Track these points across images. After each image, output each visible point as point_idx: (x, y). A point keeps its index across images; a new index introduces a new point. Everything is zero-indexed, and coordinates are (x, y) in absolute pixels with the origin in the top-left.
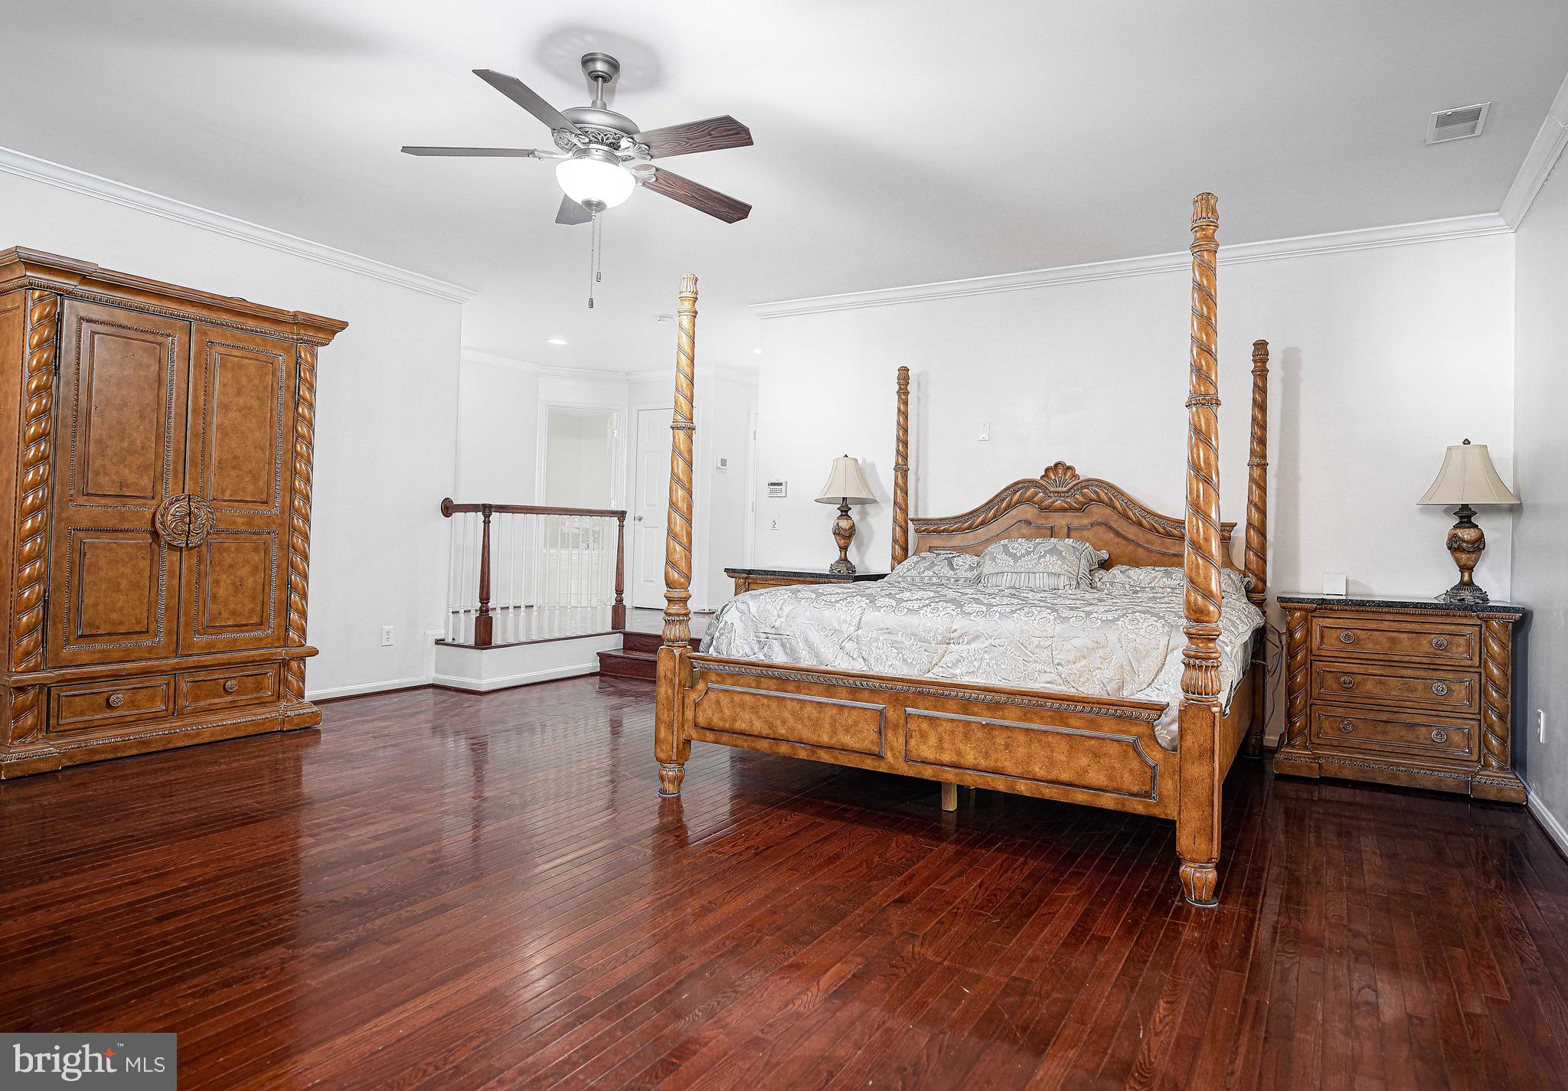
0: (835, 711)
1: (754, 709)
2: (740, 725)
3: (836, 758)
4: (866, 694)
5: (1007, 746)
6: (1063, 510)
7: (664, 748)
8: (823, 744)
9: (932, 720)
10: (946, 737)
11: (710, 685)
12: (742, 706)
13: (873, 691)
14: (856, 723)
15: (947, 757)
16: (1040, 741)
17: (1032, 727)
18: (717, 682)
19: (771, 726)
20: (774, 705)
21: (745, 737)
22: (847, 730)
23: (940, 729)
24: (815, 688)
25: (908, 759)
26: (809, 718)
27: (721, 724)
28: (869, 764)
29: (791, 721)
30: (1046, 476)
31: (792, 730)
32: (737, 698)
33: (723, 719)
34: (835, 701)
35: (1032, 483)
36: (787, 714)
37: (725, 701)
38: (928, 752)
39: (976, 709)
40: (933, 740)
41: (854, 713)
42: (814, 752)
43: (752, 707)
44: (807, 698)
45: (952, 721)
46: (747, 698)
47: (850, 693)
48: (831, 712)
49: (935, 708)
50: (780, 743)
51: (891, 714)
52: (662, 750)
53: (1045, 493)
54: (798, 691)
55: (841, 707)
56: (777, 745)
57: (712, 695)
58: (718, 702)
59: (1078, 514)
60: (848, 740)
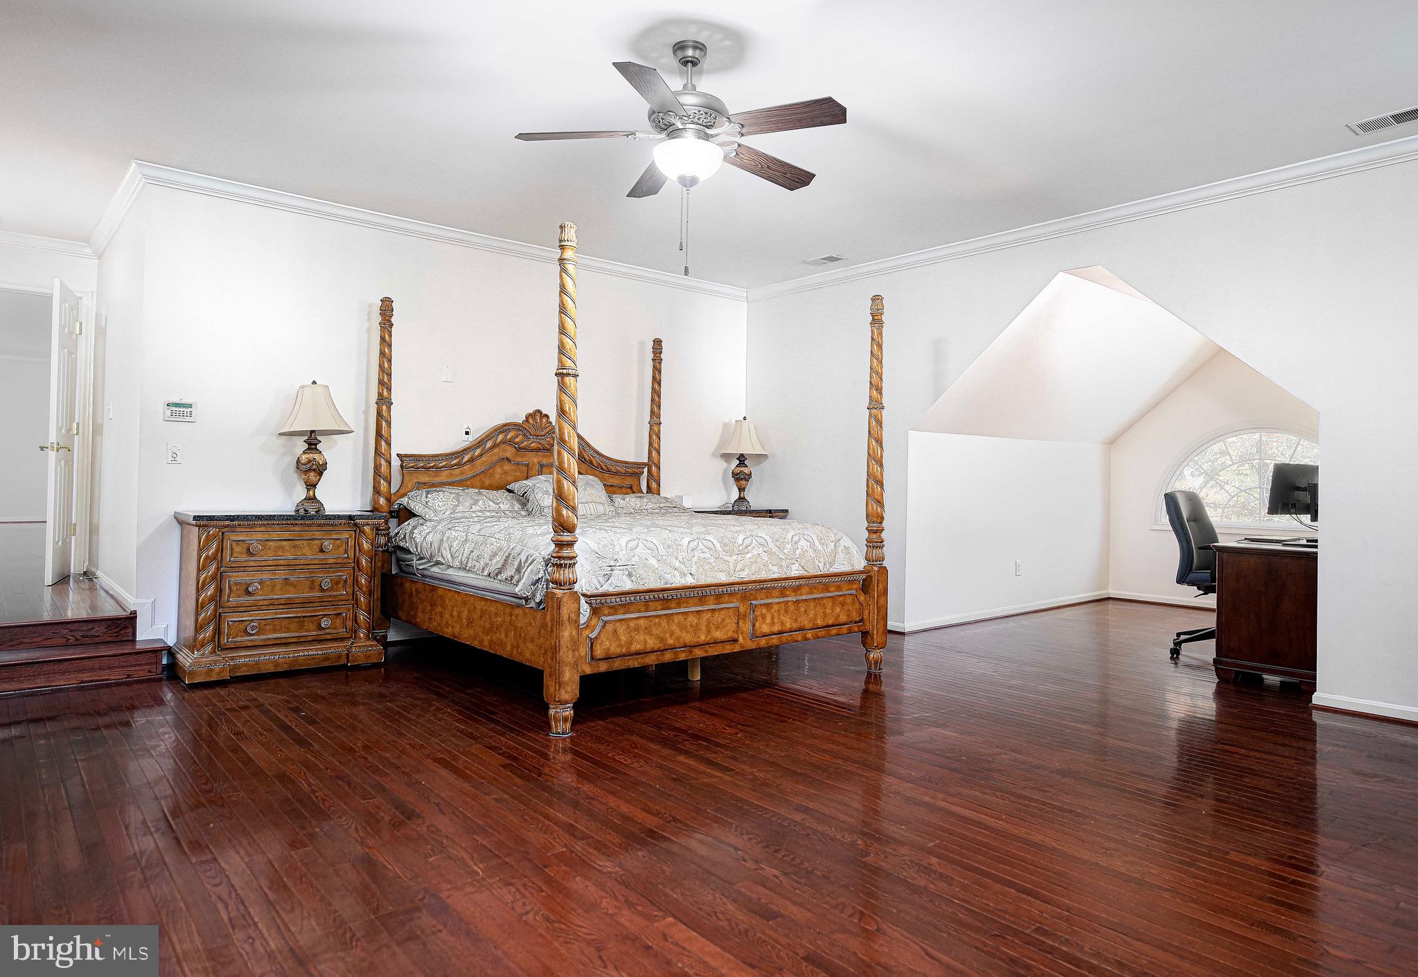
0: (709, 615)
1: (648, 630)
2: (636, 647)
3: (706, 652)
4: (726, 598)
5: (805, 612)
6: (538, 450)
7: (569, 689)
8: (702, 643)
9: (768, 606)
10: (776, 614)
11: (605, 618)
12: (637, 629)
13: (731, 594)
14: (723, 620)
15: (776, 628)
16: (820, 604)
17: (815, 597)
18: (610, 614)
19: (662, 640)
20: (664, 623)
21: (636, 657)
22: (717, 628)
23: (773, 611)
24: (691, 601)
25: (754, 636)
26: (691, 626)
27: (618, 650)
28: (728, 649)
29: (678, 632)
30: (527, 420)
31: (678, 639)
32: (632, 624)
33: (621, 646)
34: (706, 608)
35: (516, 426)
36: (674, 627)
37: (621, 629)
38: (766, 629)
39: (787, 593)
40: (768, 620)
41: (722, 613)
42: (691, 652)
43: (646, 628)
44: (687, 610)
45: (779, 603)
46: (642, 622)
47: (716, 599)
48: (707, 616)
49: (767, 597)
50: (665, 652)
51: (742, 609)
52: (567, 692)
53: (524, 435)
54: (679, 606)
55: (713, 610)
56: (663, 655)
57: (609, 627)
58: (615, 631)
59: (547, 454)
60: (719, 635)
